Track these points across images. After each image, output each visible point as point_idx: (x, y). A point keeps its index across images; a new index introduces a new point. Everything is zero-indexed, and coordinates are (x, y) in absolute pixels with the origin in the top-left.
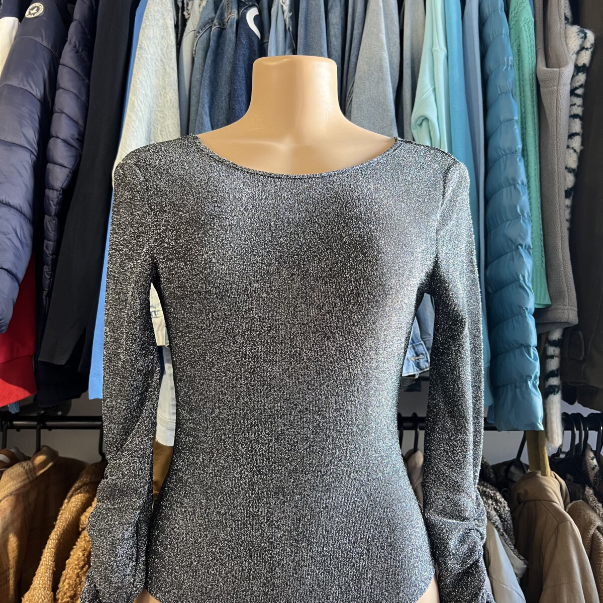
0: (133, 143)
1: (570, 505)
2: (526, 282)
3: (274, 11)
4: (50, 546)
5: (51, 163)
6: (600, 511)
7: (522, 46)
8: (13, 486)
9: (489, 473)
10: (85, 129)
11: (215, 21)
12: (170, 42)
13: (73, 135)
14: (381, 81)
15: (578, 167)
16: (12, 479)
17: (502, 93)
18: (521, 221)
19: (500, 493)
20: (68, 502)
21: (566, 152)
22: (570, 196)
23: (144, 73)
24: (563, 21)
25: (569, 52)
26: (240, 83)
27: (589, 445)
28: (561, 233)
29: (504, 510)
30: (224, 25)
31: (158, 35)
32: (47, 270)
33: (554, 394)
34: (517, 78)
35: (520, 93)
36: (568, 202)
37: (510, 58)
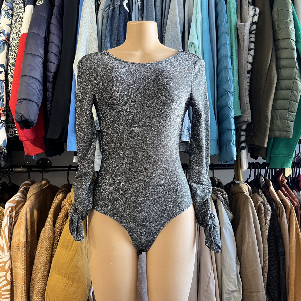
0: (81, 54)
1: (252, 195)
2: (231, 105)
3: (134, 1)
4: (51, 211)
5: (49, 62)
6: (263, 197)
7: (231, 14)
8: (35, 191)
10: (62, 49)
11: (111, 5)
12: (93, 14)
13: (57, 51)
14: (176, 29)
15: (253, 62)
16: (34, 189)
18: (229, 82)
19: (224, 190)
20: (56, 198)
21: (247, 56)
22: (250, 73)
23: (84, 27)
24: (248, 4)
25: (249, 17)
26: (121, 30)
27: (262, 174)
28: (245, 87)
29: (225, 196)
30: (114, 7)
31: (89, 11)
32: (49, 104)
33: (244, 150)
34: (229, 27)
35: (231, 33)
36: (249, 75)
37: (226, 19)
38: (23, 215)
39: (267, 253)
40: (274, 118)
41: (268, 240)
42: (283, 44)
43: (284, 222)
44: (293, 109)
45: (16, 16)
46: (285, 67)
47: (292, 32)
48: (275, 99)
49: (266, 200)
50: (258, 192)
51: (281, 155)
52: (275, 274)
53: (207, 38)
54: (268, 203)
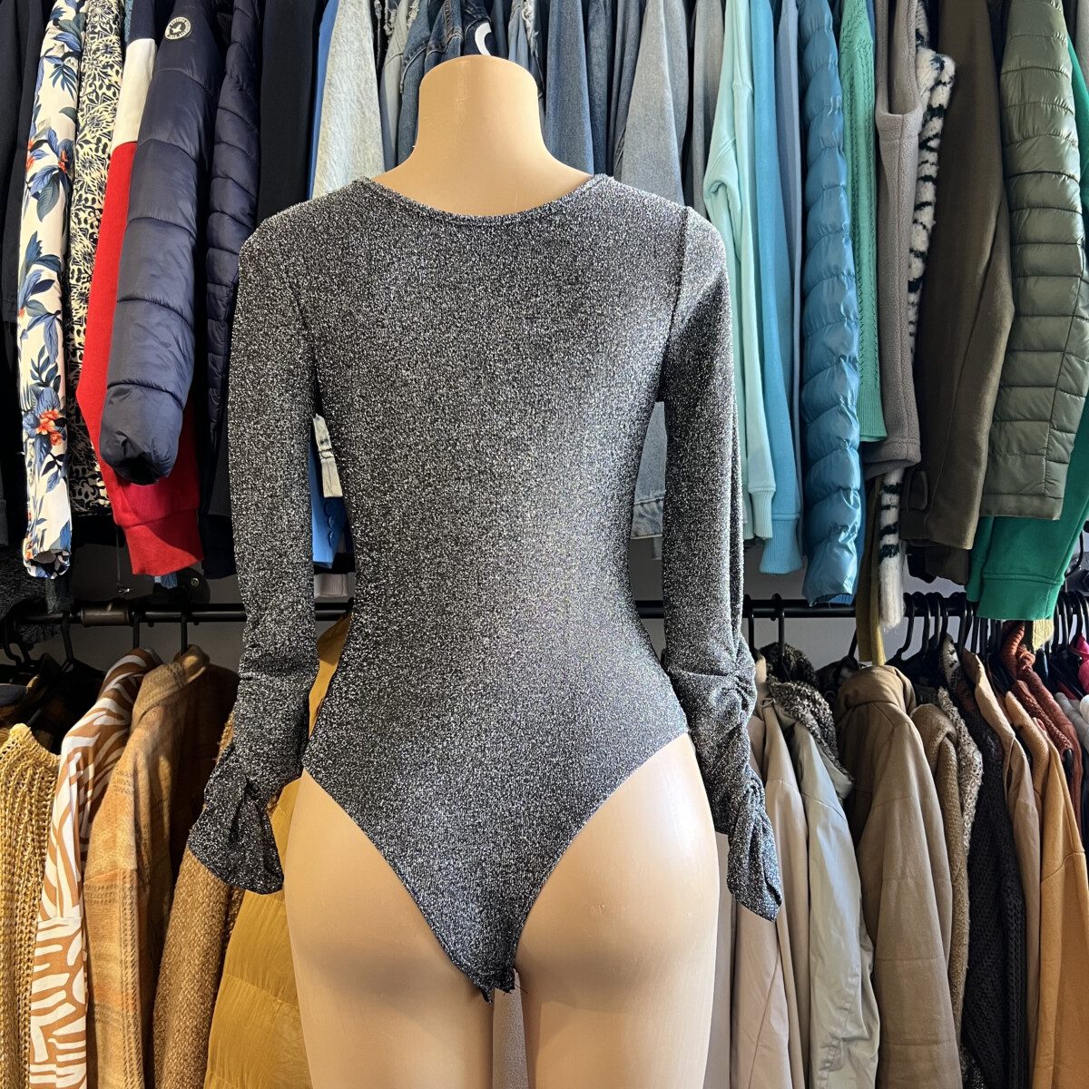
1: (915, 710)
2: (849, 407)
3: (512, 27)
5: (214, 247)
6: (954, 716)
7: (855, 79)
8: (160, 693)
10: (257, 200)
11: (430, 43)
12: (369, 74)
13: (243, 209)
14: (662, 132)
15: (930, 249)
16: (158, 685)
17: (826, 148)
18: (846, 325)
19: (820, 693)
21: (910, 229)
22: (918, 288)
23: (337, 121)
24: (914, 43)
25: (920, 90)
27: (948, 635)
28: (901, 340)
29: (824, 713)
30: (443, 47)
31: (352, 64)
32: (215, 394)
33: (892, 557)
34: (848, 124)
35: (852, 146)
36: (914, 298)
37: (837, 97)
38: (125, 779)
39: (966, 910)
40: (1000, 450)
41: (968, 864)
42: (1034, 190)
43: (1027, 807)
44: (1065, 419)
45: (94, 79)
46: (1041, 273)
47: (1068, 151)
48: (1005, 384)
49: (964, 729)
50: (937, 697)
51: (1022, 577)
52: (992, 981)
53: (769, 162)
54: (971, 739)
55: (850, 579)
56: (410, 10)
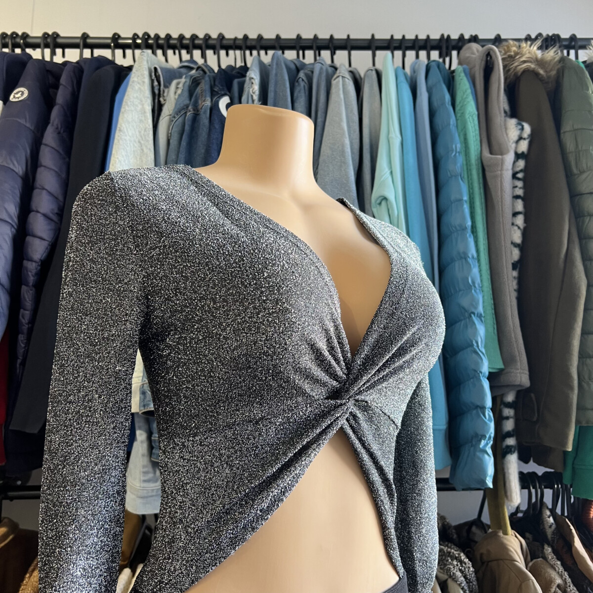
1: (530, 564)
2: (480, 348)
3: (244, 100)
5: (30, 235)
6: (559, 569)
7: (467, 135)
9: (452, 534)
10: (64, 204)
11: (190, 108)
12: (147, 125)
13: (53, 209)
14: (343, 164)
15: (523, 241)
17: (452, 176)
18: (473, 291)
19: (464, 554)
21: (511, 228)
22: (517, 268)
23: (123, 154)
24: (503, 114)
25: (510, 142)
27: (545, 503)
28: (510, 302)
29: (469, 570)
30: (198, 111)
31: (136, 119)
32: (22, 339)
33: (511, 454)
34: (465, 163)
35: (468, 176)
36: (515, 274)
37: (458, 146)
40: (584, 378)
42: (591, 205)
49: (569, 580)
50: (544, 553)
53: (414, 184)
54: (574, 588)
55: (490, 476)
56: (177, 88)
